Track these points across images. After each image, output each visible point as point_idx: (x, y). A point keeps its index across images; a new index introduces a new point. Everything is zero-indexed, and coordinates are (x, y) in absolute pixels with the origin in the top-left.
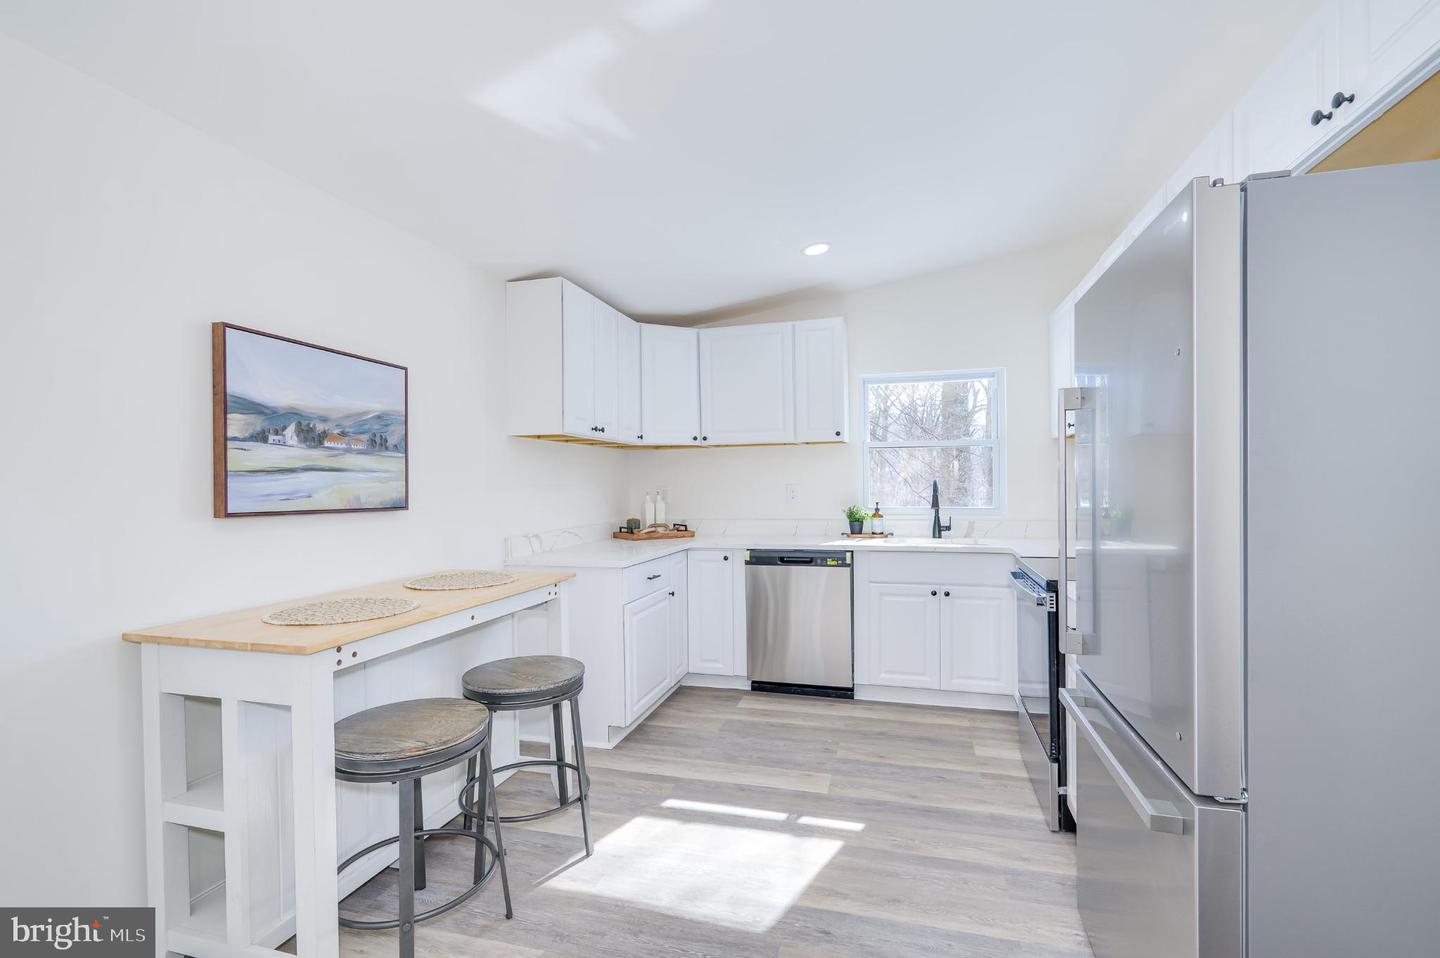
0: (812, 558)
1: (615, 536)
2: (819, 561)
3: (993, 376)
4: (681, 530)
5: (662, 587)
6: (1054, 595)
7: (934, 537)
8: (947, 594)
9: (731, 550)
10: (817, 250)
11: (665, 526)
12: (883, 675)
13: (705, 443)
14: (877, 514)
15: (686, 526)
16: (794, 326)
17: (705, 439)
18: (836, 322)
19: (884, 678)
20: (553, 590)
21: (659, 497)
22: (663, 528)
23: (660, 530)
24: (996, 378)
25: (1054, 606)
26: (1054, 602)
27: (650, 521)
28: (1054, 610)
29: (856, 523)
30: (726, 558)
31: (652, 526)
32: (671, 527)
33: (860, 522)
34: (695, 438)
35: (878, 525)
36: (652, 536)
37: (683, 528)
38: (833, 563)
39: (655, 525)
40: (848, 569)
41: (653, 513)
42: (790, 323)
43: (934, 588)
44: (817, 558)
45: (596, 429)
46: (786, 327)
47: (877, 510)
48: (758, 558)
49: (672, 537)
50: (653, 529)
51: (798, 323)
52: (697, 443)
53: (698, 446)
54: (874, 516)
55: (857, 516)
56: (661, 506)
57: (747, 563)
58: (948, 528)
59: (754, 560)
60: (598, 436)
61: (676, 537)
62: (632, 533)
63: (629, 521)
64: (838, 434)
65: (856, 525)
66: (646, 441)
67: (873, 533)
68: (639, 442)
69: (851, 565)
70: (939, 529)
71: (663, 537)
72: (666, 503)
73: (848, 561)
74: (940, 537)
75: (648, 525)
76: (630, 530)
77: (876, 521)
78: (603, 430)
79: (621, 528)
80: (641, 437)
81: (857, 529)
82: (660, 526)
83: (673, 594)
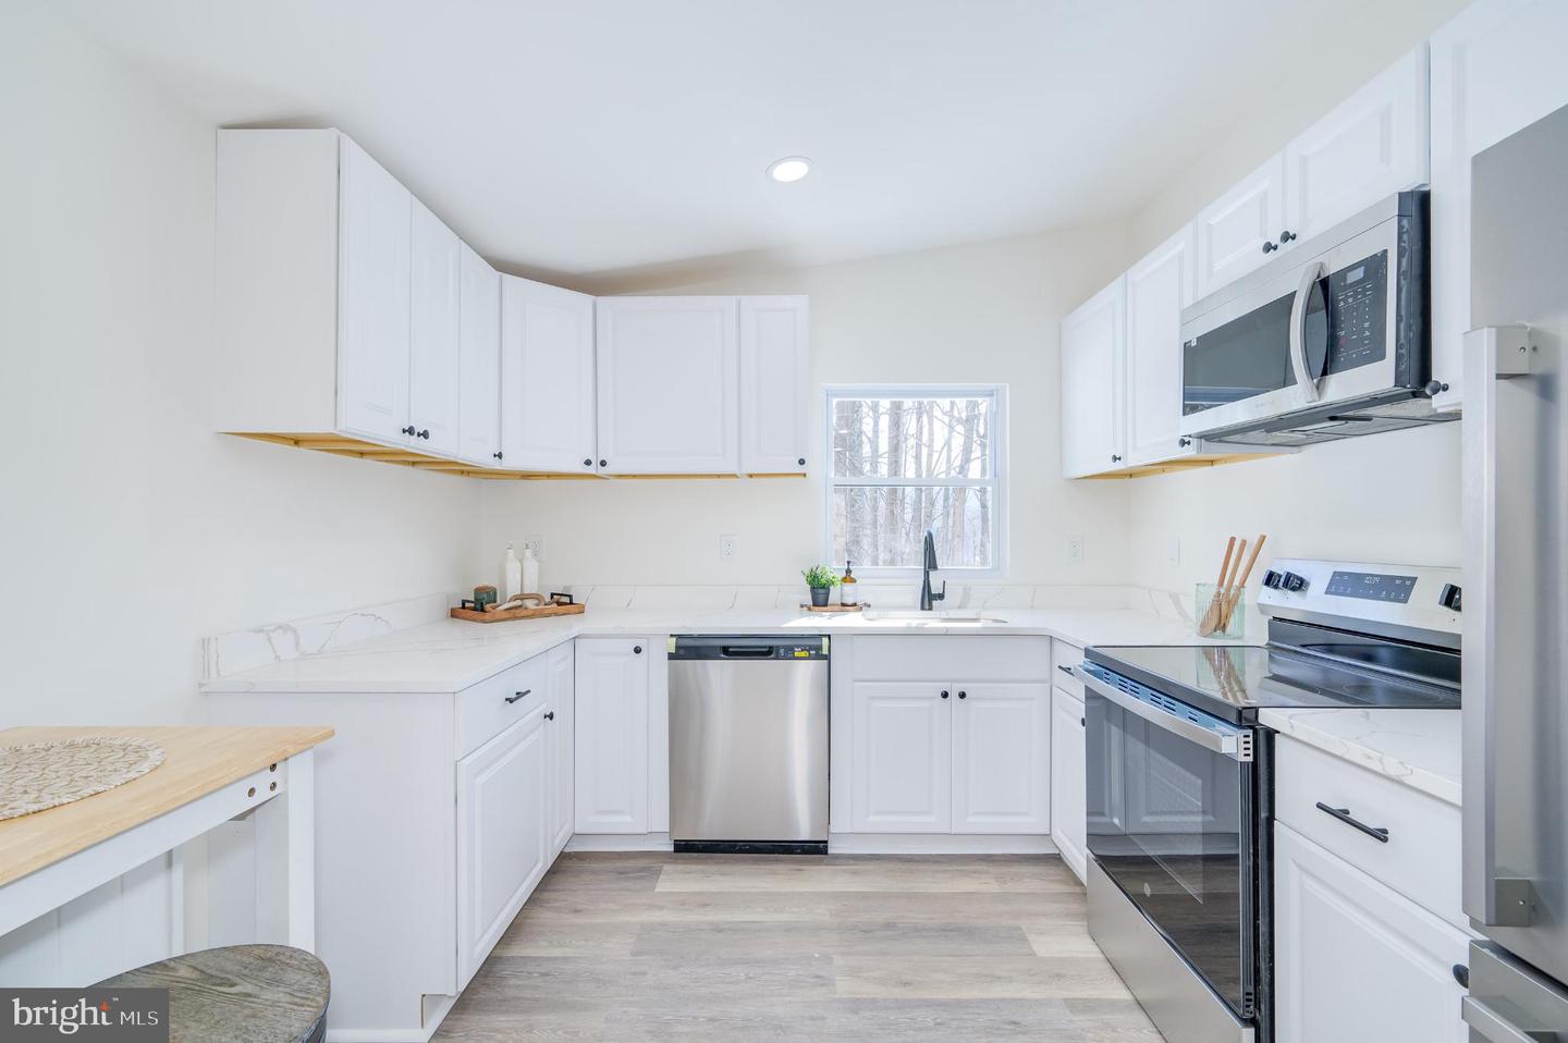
0: (770, 647)
1: (454, 614)
2: (782, 651)
3: (992, 395)
4: (563, 602)
5: (531, 708)
6: (1250, 732)
7: (923, 608)
8: (963, 695)
9: (647, 637)
10: (790, 171)
11: (537, 597)
12: (872, 818)
13: (602, 471)
14: (848, 578)
15: (570, 596)
16: (739, 303)
17: (603, 463)
18: (797, 303)
19: (876, 822)
20: (262, 782)
21: (528, 553)
22: (536, 602)
23: (530, 604)
24: (995, 398)
25: (1251, 752)
26: (1251, 746)
27: (513, 589)
28: (1250, 759)
29: (821, 591)
30: (638, 650)
31: (516, 598)
32: (548, 599)
33: (826, 588)
34: (588, 463)
35: (850, 593)
36: (516, 613)
37: (567, 600)
38: (803, 654)
39: (522, 597)
40: (826, 661)
41: (518, 576)
42: (733, 299)
43: (945, 687)
44: (778, 647)
45: (411, 431)
46: (728, 302)
47: (848, 571)
48: (690, 649)
49: (549, 615)
50: (518, 603)
51: (746, 300)
52: (590, 470)
53: (595, 476)
54: (844, 580)
55: (823, 581)
56: (532, 567)
57: (671, 657)
58: (941, 597)
59: (682, 652)
60: (413, 444)
61: (556, 614)
62: (483, 610)
63: (478, 591)
64: (802, 462)
65: (820, 595)
66: (508, 464)
67: (843, 605)
68: (496, 465)
69: (827, 658)
70: (929, 598)
71: (533, 615)
72: (540, 561)
73: (825, 652)
74: (930, 609)
75: (510, 594)
76: (478, 606)
77: (848, 588)
78: (425, 435)
79: (464, 603)
80: (500, 456)
81: (821, 599)
82: (530, 597)
83: (551, 717)
